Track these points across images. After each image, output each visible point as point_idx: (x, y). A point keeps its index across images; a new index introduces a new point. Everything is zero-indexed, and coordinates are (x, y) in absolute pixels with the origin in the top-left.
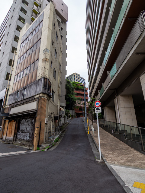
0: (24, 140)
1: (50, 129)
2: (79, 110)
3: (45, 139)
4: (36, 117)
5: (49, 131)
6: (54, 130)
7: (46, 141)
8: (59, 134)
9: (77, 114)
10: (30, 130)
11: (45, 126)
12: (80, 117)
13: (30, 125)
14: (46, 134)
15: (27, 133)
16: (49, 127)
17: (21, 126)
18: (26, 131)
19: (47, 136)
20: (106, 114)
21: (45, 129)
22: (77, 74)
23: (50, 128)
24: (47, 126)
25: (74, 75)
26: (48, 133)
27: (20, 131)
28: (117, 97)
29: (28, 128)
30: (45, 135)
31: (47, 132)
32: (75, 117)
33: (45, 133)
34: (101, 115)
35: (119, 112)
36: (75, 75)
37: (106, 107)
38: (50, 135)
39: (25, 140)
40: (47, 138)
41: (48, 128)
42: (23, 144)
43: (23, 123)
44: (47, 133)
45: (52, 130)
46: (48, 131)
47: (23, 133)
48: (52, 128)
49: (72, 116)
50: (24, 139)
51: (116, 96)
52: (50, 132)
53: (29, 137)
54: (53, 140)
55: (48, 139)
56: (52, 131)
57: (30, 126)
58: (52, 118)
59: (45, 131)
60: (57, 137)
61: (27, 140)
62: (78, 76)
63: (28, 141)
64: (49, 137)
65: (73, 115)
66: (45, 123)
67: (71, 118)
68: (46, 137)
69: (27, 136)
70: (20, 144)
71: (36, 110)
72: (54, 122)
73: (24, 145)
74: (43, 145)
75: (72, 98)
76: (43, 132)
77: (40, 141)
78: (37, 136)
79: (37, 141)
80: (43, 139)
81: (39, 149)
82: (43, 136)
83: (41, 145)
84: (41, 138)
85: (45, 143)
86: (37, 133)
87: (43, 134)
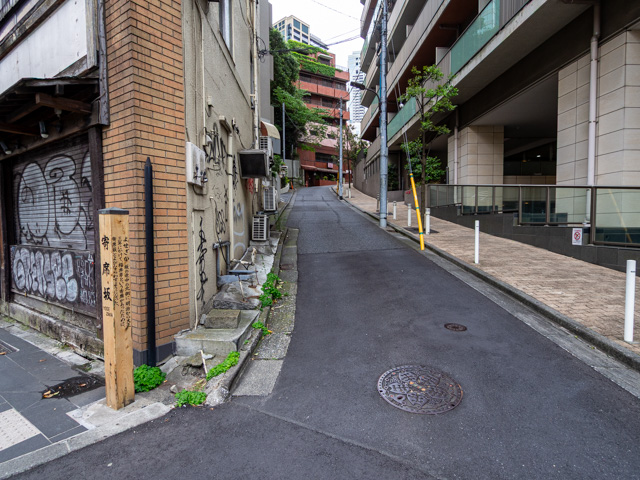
0: (50, 299)
1: (222, 228)
2: (314, 158)
3: (201, 297)
4: (101, 129)
5: (222, 237)
6: (243, 234)
7: (205, 309)
8: (269, 253)
9: (309, 173)
10: (79, 233)
11: (191, 201)
12: (318, 185)
13: (73, 196)
14: (201, 259)
15: (62, 254)
16: (218, 214)
17: (23, 207)
18: (55, 241)
19: (210, 274)
20: (463, 163)
21: (194, 225)
22: (297, 23)
23: (222, 218)
24: (206, 205)
25: (286, 24)
26: (216, 250)
27: (23, 239)
28: (599, 46)
29: (66, 224)
30: (195, 270)
31: (208, 245)
32: (301, 185)
33: (196, 255)
34: (435, 168)
35: (597, 137)
36: (289, 27)
37: (467, 130)
38: (229, 265)
39: (55, 299)
40: (210, 287)
41: (210, 218)
42: (50, 326)
43: (32, 190)
44: (209, 255)
45: (236, 232)
46: (212, 239)
47: (39, 254)
48: (235, 219)
49: (292, 179)
50: (50, 291)
51: (594, 44)
52: (224, 246)
53: (74, 282)
54: (252, 292)
55: (220, 288)
56: (237, 239)
57: (75, 208)
58: (231, 159)
59: (195, 241)
60: (268, 269)
61: (65, 301)
62: (301, 31)
63: (75, 308)
64: (226, 279)
65: (295, 176)
66: (190, 179)
67: (288, 186)
68: (203, 282)
69: (61, 277)
70: (33, 320)
71: (90, 63)
72: (239, 185)
73: (51, 330)
74: (189, 344)
75: (292, 112)
76: (177, 248)
77: (157, 314)
78: (118, 286)
79: (126, 325)
80: (184, 301)
81: (162, 382)
82: (177, 275)
83: (175, 343)
84: (167, 291)
85: (199, 324)
86: (117, 265)
87: (177, 262)
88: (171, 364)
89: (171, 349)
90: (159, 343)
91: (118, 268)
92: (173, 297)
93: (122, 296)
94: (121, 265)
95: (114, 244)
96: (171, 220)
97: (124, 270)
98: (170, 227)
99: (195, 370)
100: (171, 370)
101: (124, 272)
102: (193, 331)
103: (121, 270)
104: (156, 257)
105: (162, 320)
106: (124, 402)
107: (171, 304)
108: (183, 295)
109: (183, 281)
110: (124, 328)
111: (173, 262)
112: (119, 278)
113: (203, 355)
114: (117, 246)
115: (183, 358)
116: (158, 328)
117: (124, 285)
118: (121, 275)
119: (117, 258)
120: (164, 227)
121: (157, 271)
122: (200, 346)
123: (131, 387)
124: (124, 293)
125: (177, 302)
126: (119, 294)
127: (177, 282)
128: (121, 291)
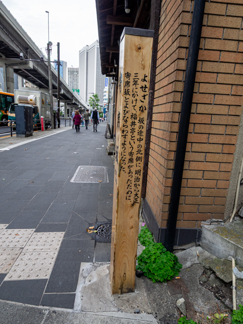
76: (225, 110)
77: (184, 191)
78: (128, 146)
79: (132, 199)
80: (221, 184)
81: (173, 277)
82: (219, 148)
83: (200, 232)
84: (202, 166)
85: (237, 215)
86: (129, 115)
87: (221, 130)
88: (191, 255)
89: (194, 237)
90: (181, 225)
91: (130, 121)
92: (207, 175)
93: (131, 160)
94: (134, 116)
95: (127, 83)
96: (223, 68)
97: (138, 124)
98: (221, 78)
99: (218, 283)
100: (188, 264)
101: (137, 127)
102: (227, 225)
103: (133, 124)
104: (194, 118)
105: (189, 200)
106: (121, 288)
107: (203, 183)
108: (223, 175)
109: (225, 158)
110: (129, 203)
111: (215, 129)
112: (129, 134)
113: (235, 269)
114: (131, 87)
115: (207, 254)
116: (182, 208)
117: (135, 146)
118: (133, 131)
119: (130, 106)
120: (211, 78)
121: (191, 137)
122: (232, 252)
123: (131, 274)
124: (134, 157)
125: (212, 183)
126: (128, 157)
127: (217, 157)
128: (131, 154)
